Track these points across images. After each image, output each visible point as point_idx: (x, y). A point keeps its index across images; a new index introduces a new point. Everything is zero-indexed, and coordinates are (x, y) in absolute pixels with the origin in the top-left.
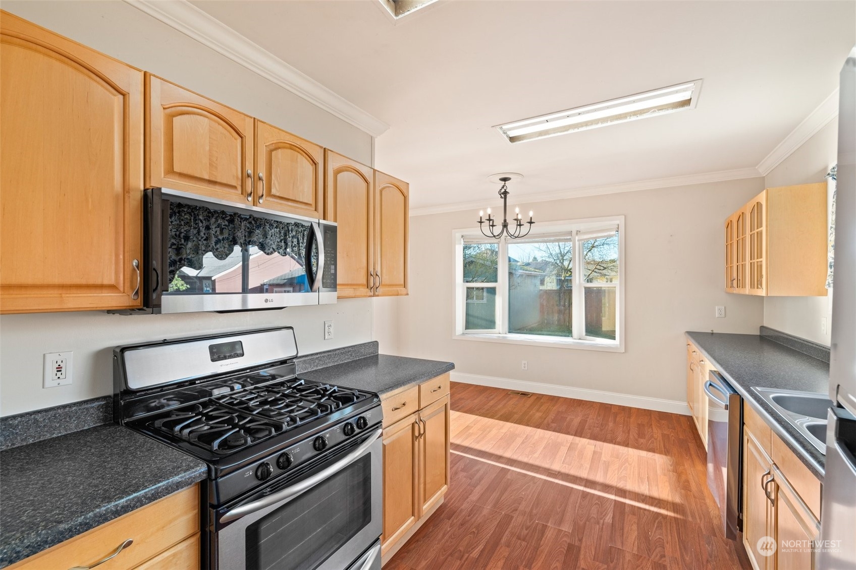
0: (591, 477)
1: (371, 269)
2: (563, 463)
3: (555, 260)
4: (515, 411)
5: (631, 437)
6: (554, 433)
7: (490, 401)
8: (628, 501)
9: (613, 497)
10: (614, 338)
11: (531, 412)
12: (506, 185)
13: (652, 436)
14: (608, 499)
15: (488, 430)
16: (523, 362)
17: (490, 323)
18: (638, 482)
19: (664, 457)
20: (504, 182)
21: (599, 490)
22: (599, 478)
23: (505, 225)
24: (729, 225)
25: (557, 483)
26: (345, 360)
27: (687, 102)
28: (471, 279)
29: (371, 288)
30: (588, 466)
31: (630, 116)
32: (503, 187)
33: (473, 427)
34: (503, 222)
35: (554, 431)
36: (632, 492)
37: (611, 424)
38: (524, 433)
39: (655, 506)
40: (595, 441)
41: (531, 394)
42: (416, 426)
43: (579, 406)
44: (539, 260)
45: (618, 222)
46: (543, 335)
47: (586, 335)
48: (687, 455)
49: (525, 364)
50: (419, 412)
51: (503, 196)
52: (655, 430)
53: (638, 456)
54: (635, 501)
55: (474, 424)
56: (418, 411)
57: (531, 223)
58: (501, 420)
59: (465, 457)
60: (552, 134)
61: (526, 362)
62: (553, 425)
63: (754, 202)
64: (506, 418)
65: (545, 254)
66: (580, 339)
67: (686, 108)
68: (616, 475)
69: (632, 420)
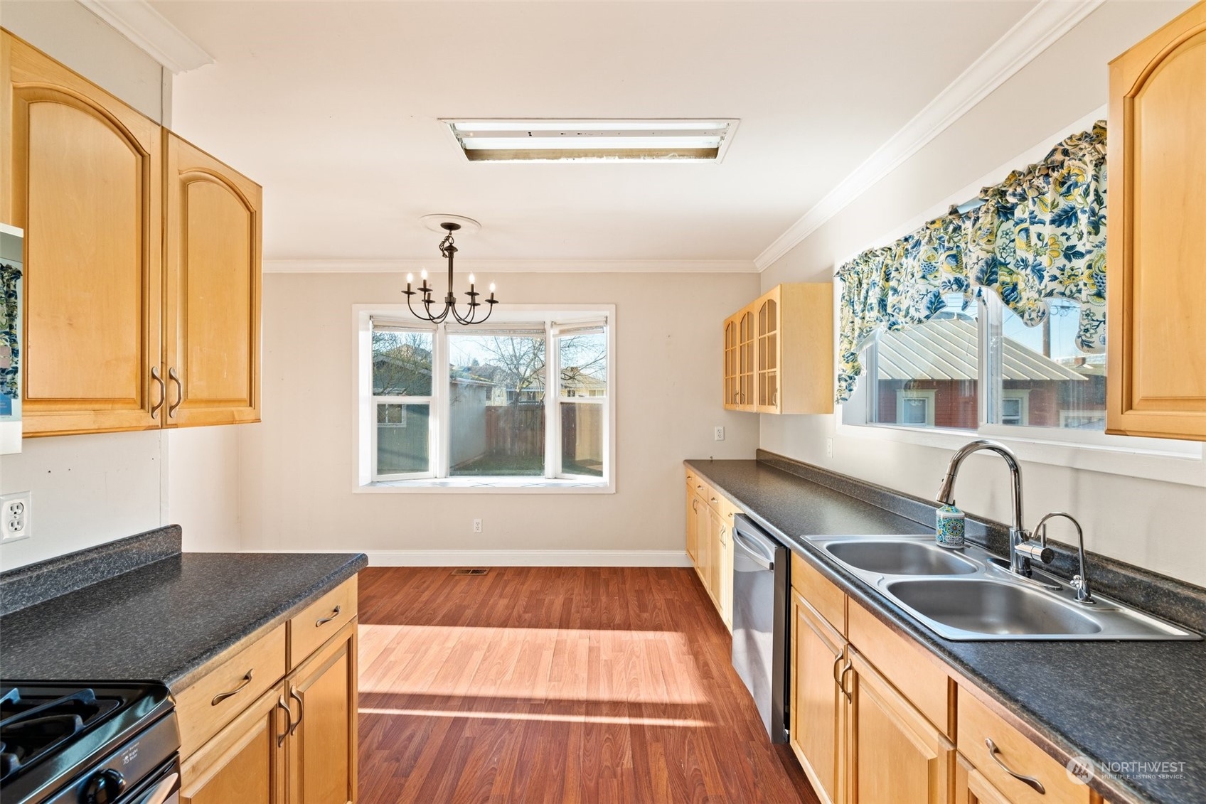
0: (593, 696)
1: (154, 363)
2: (550, 681)
3: (508, 364)
4: (465, 603)
5: (631, 612)
6: (530, 630)
7: (423, 592)
8: (647, 721)
9: (625, 720)
10: (600, 473)
11: (492, 600)
12: (453, 236)
13: (655, 606)
14: (621, 725)
15: (424, 648)
16: (476, 521)
17: (419, 461)
18: (653, 682)
19: (674, 634)
20: (448, 231)
21: (607, 715)
22: (604, 694)
23: (451, 302)
24: (729, 327)
25: (546, 722)
26: (74, 585)
27: (712, 153)
28: (381, 390)
29: (154, 409)
30: (585, 675)
31: (645, 156)
32: (447, 239)
33: (394, 649)
34: (447, 296)
35: (529, 627)
36: (649, 704)
37: (604, 599)
38: (485, 640)
39: (680, 718)
40: (588, 631)
41: (488, 570)
42: (281, 715)
43: (559, 577)
44: (481, 364)
45: (607, 313)
46: (503, 475)
47: (563, 472)
48: (697, 624)
49: (478, 524)
50: (287, 679)
51: (446, 253)
52: (657, 597)
53: (645, 640)
54: (655, 717)
55: (398, 644)
56: (284, 677)
57: (492, 302)
58: (445, 625)
59: (383, 715)
60: (534, 158)
61: (480, 521)
62: (527, 616)
63: (764, 299)
64: (452, 620)
65: (493, 356)
66: (555, 478)
67: (710, 160)
68: (624, 679)
69: (627, 586)
